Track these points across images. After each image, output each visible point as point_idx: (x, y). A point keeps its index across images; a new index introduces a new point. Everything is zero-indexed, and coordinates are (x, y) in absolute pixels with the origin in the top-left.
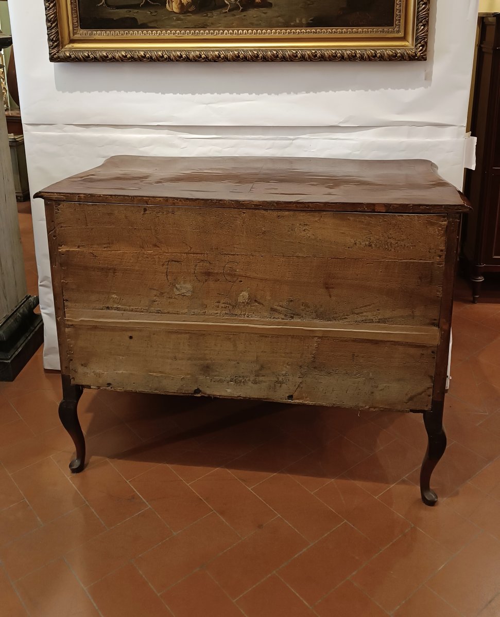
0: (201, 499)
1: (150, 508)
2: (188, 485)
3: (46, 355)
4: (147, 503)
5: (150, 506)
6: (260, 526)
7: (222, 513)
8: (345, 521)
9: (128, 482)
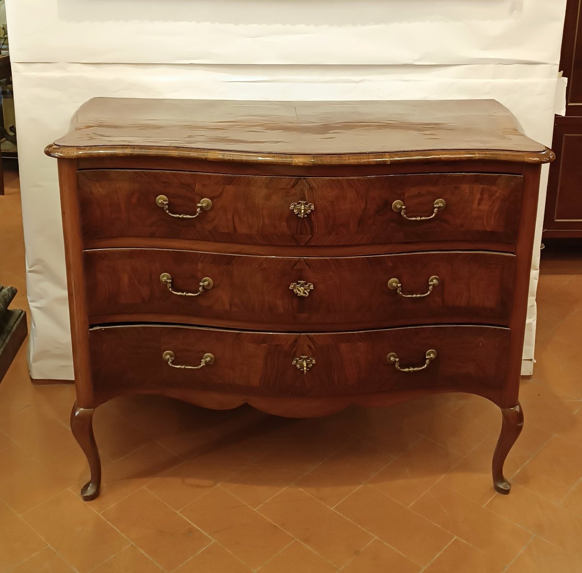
0: (275, 526)
1: (215, 542)
2: (255, 510)
3: (35, 360)
4: (210, 537)
5: (214, 541)
6: (357, 553)
7: (306, 540)
8: (456, 537)
9: (178, 512)
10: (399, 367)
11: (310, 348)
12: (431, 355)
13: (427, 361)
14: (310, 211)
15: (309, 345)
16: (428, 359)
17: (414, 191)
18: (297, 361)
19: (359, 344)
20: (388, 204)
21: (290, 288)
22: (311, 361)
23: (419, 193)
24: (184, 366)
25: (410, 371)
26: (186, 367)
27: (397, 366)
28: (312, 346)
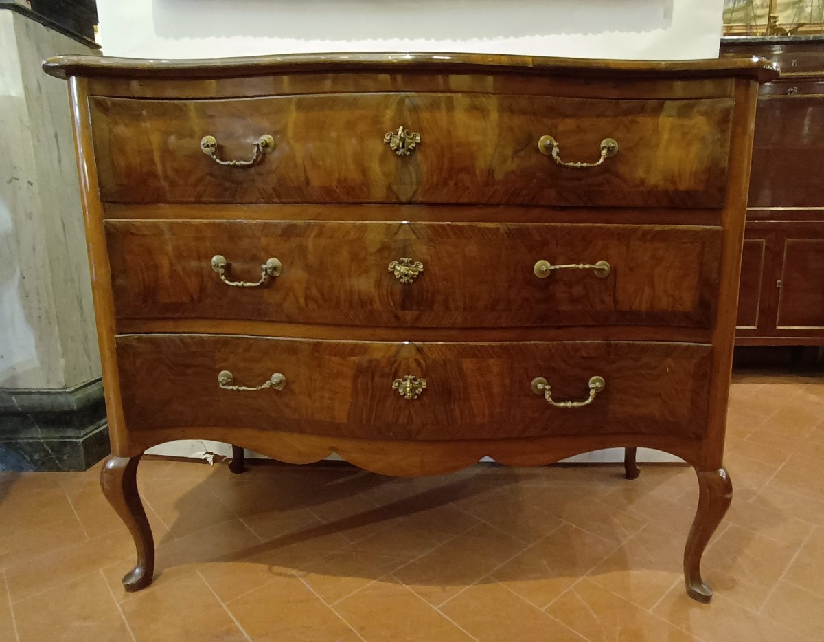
2: (330, 606)
10: (550, 400)
11: (419, 364)
12: (596, 383)
13: (592, 392)
14: (414, 145)
15: (416, 360)
16: (592, 388)
17: (570, 123)
18: (399, 383)
19: (491, 361)
20: (531, 140)
21: (389, 269)
22: (420, 383)
23: (578, 127)
24: (237, 387)
25: (567, 407)
26: (240, 388)
27: (547, 396)
28: (422, 362)
